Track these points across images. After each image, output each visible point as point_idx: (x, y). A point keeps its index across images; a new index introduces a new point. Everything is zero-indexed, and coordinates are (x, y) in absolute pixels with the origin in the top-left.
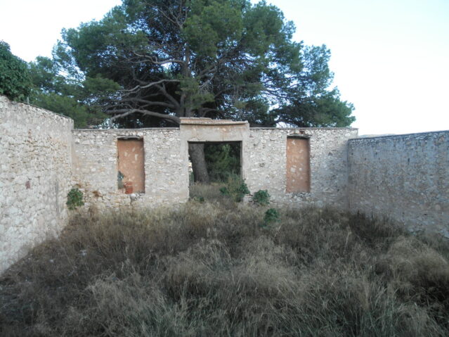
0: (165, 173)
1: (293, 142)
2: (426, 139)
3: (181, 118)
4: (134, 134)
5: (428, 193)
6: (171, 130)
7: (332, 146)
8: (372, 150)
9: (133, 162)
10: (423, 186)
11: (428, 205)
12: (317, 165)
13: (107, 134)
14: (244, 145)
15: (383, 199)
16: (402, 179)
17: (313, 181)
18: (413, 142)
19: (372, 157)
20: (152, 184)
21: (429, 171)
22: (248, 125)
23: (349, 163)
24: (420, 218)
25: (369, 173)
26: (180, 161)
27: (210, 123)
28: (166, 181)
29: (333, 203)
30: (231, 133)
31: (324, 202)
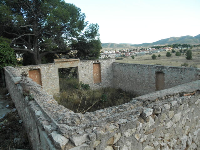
0: (50, 82)
1: (95, 65)
2: (144, 67)
3: (54, 59)
4: (36, 67)
5: (146, 83)
6: (51, 65)
7: (108, 65)
8: (124, 68)
9: (36, 79)
10: (144, 81)
11: (146, 86)
12: (103, 73)
13: (24, 69)
14: (79, 68)
15: (129, 84)
16: (136, 78)
17: (102, 79)
18: (140, 67)
19: (124, 70)
20: (45, 87)
21: (146, 77)
22: (80, 60)
23: (113, 71)
24: (143, 90)
25: (122, 75)
26: (56, 77)
27: (66, 61)
28: (51, 85)
29: (109, 85)
30: (74, 64)
31: (106, 85)
